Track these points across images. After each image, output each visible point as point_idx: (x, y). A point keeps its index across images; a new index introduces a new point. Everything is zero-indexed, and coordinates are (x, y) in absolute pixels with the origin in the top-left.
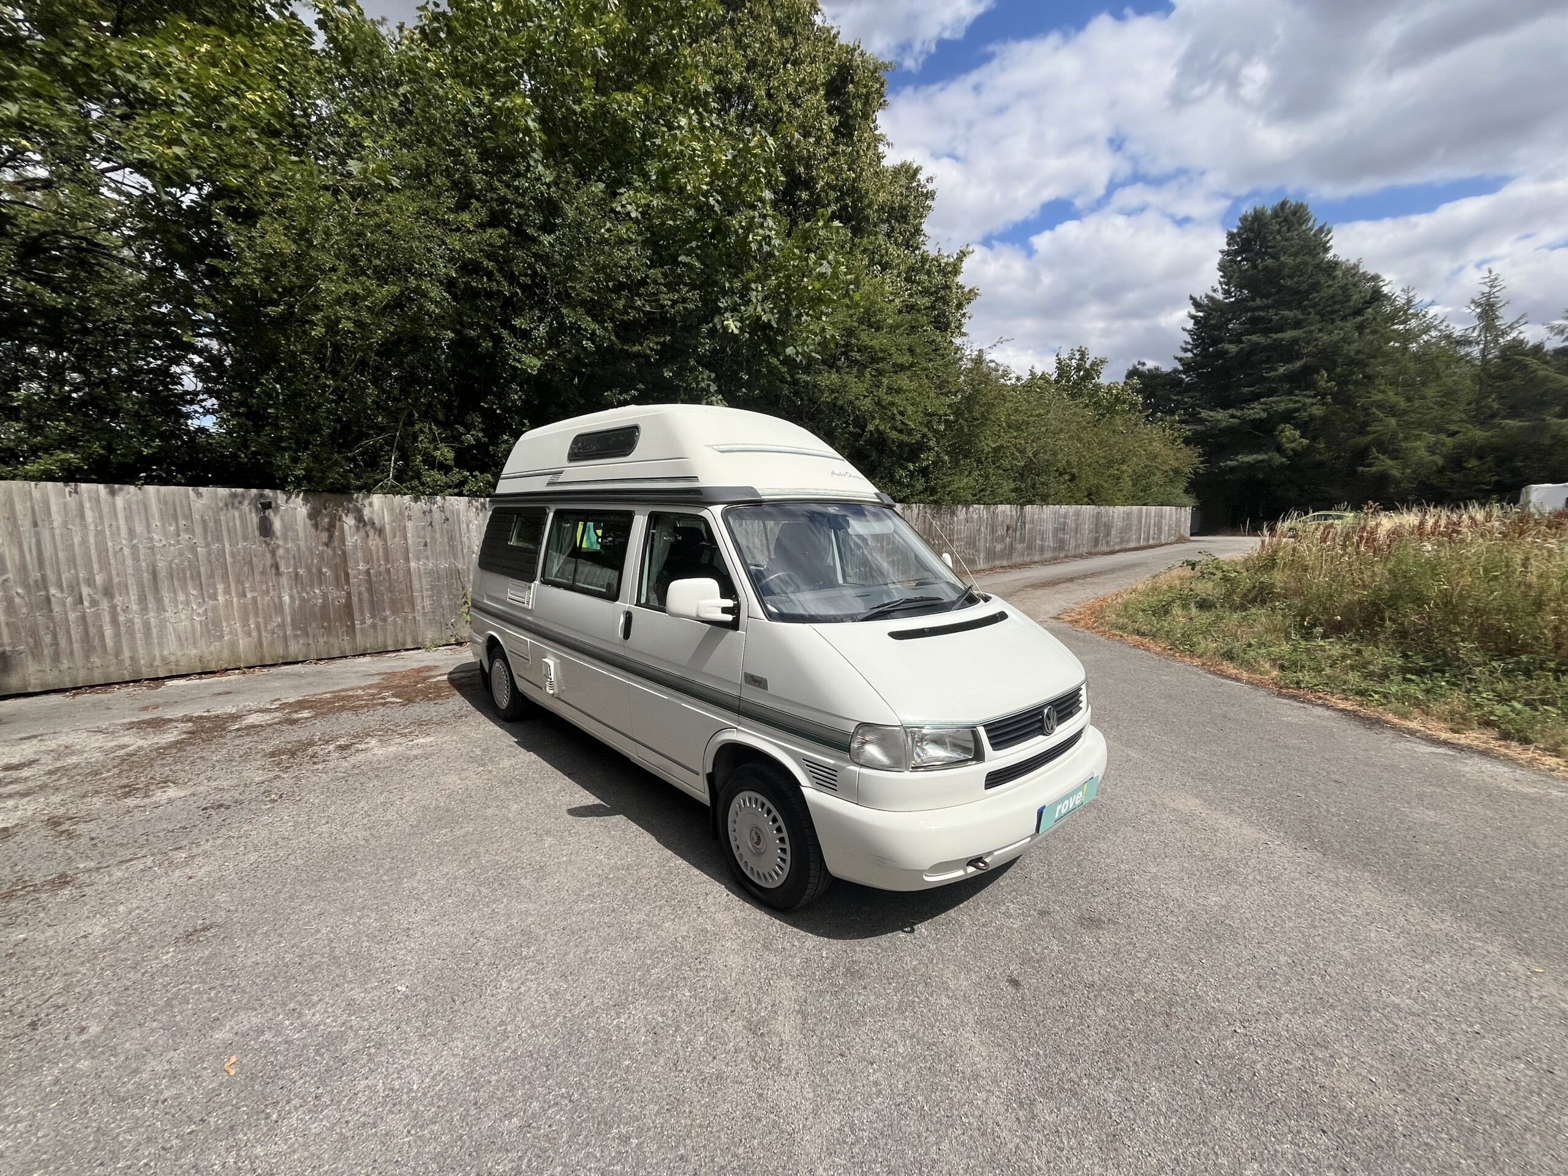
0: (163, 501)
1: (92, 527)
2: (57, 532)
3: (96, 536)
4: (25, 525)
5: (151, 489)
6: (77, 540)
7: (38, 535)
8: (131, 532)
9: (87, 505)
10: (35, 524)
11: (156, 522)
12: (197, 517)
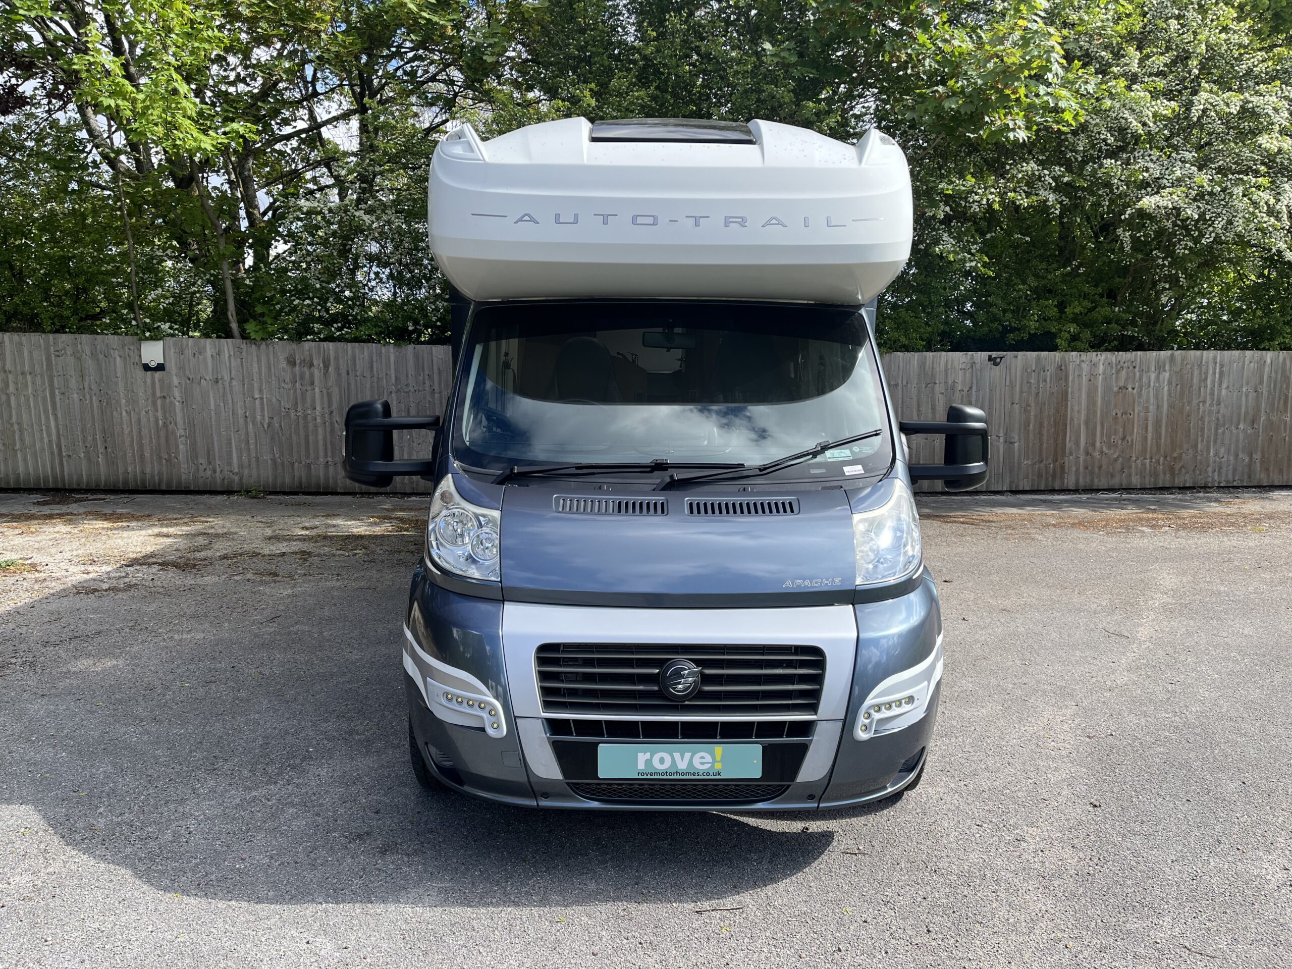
0: (416, 356)
1: (376, 376)
2: (358, 379)
3: (378, 382)
4: (343, 372)
5: (411, 347)
6: (368, 386)
7: (348, 379)
8: (396, 378)
9: (375, 359)
10: (348, 374)
11: (411, 371)
12: (435, 368)
